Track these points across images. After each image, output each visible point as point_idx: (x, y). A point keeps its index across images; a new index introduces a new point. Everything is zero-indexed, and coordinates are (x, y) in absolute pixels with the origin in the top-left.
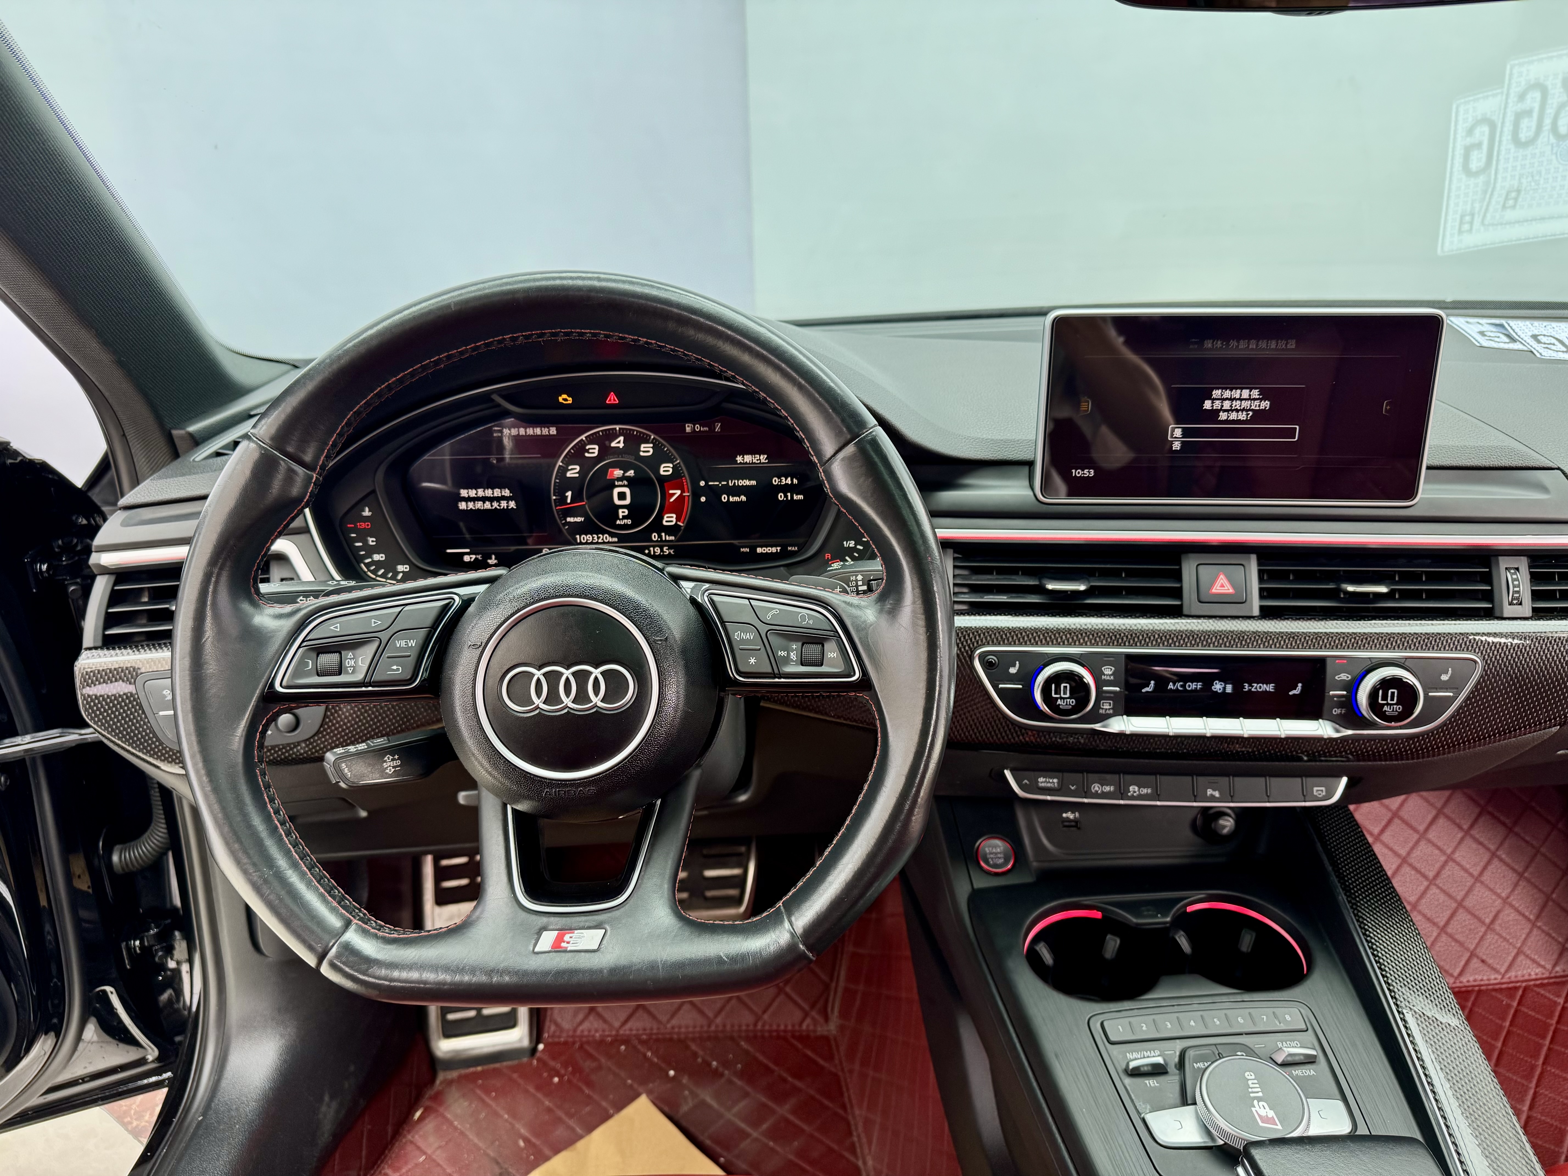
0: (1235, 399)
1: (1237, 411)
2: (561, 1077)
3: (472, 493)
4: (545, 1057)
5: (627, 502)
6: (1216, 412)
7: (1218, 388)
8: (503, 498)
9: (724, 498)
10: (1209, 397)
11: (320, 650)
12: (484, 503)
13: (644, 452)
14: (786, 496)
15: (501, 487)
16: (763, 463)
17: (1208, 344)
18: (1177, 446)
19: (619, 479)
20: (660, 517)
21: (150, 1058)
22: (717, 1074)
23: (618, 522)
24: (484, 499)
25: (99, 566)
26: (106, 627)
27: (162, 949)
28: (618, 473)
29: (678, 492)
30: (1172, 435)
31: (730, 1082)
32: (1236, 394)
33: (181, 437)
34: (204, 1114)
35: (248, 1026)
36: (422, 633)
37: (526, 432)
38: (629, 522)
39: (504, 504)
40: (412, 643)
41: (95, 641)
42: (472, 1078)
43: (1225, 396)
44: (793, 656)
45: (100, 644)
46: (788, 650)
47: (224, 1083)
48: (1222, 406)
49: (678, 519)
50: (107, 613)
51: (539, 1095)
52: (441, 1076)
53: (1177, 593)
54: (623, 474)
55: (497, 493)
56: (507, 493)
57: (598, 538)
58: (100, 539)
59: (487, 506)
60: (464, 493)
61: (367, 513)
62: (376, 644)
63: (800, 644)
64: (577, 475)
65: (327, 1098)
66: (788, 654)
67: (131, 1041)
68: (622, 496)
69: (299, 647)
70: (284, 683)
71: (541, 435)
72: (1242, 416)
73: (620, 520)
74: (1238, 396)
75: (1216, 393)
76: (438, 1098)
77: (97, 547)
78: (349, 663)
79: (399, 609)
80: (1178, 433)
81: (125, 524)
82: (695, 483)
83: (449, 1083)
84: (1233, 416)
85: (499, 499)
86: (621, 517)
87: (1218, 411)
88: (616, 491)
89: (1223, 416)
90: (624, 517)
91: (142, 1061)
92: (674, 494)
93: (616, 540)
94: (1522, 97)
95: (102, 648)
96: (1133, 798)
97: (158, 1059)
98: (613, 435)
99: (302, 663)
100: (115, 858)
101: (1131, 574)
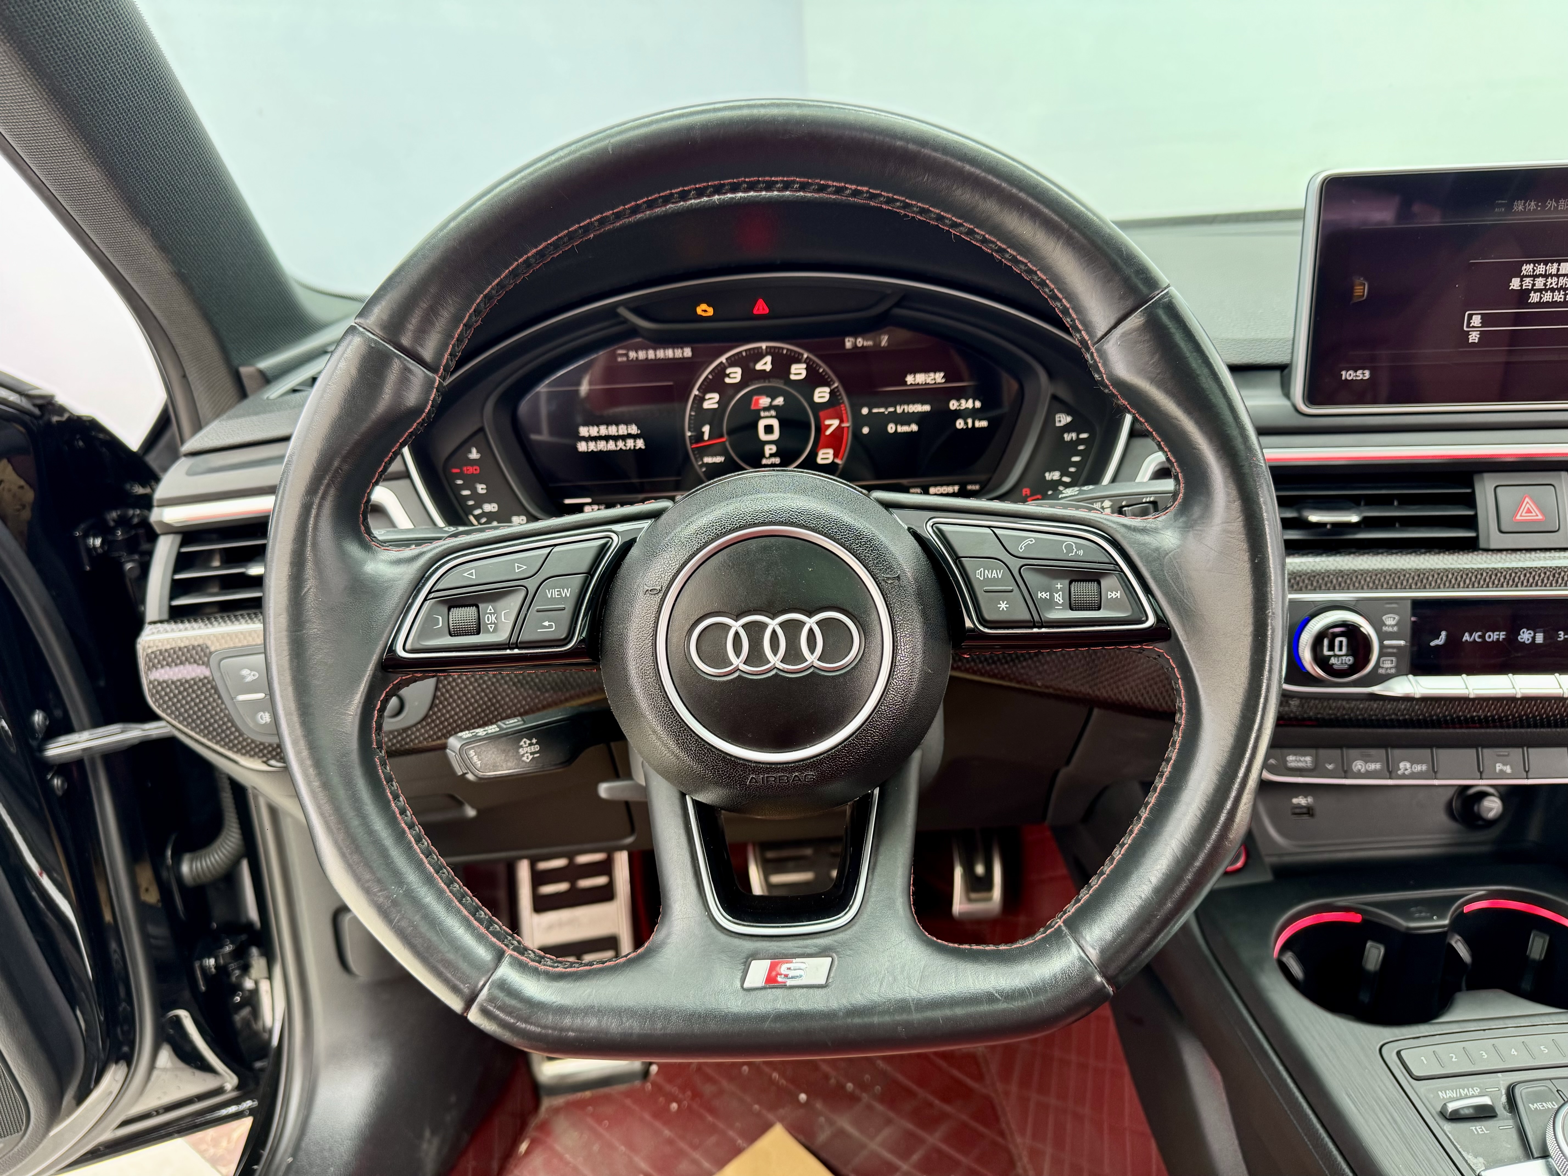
0: (1551, 275)
1: (1553, 290)
2: (679, 1103)
3: (594, 431)
4: (660, 1080)
5: (775, 436)
6: (1524, 294)
7: (1529, 262)
8: (630, 436)
9: (891, 428)
10: (1518, 273)
11: (453, 603)
12: (607, 442)
13: (795, 374)
14: (966, 423)
15: (627, 423)
16: (939, 383)
17: (1519, 206)
18: (1474, 337)
19: (766, 409)
20: (813, 454)
21: (229, 1086)
22: (853, 1099)
23: (764, 462)
24: (607, 438)
25: (162, 523)
26: (173, 596)
27: (239, 968)
28: (765, 401)
29: (836, 423)
30: (1469, 323)
31: (869, 1107)
32: (1553, 268)
33: (251, 376)
34: (294, 1155)
35: (337, 1054)
36: (578, 580)
37: (656, 355)
38: (777, 460)
39: (630, 443)
40: (566, 593)
41: (159, 613)
42: (580, 1105)
43: (1537, 272)
44: (1059, 598)
45: (165, 616)
46: (1051, 590)
47: (314, 1120)
48: (1534, 285)
49: (836, 455)
50: (173, 580)
51: (658, 1124)
52: (547, 1103)
53: (1471, 523)
54: (771, 403)
55: (623, 430)
56: (634, 429)
58: (161, 492)
59: (611, 446)
60: (584, 431)
61: (474, 455)
62: (522, 594)
63: (1067, 582)
64: (716, 406)
65: (427, 1134)
66: (1052, 596)
67: (207, 1068)
68: (769, 429)
69: (425, 600)
70: (408, 646)
71: (674, 359)
72: (1558, 297)
73: (767, 458)
74: (1554, 272)
75: (1527, 269)
76: (544, 1127)
77: (159, 500)
78: (489, 619)
79: (548, 550)
80: (1476, 320)
81: (191, 473)
82: (856, 413)
83: (556, 1111)
84: (1547, 297)
85: (624, 438)
86: (767, 455)
87: (1528, 291)
88: (762, 424)
89: (1534, 298)
90: (772, 455)
91: (219, 1091)
92: (829, 426)
95: (168, 621)
96: (1404, 777)
97: (238, 1088)
98: (758, 355)
99: (430, 620)
100: (185, 868)
101: (1406, 501)
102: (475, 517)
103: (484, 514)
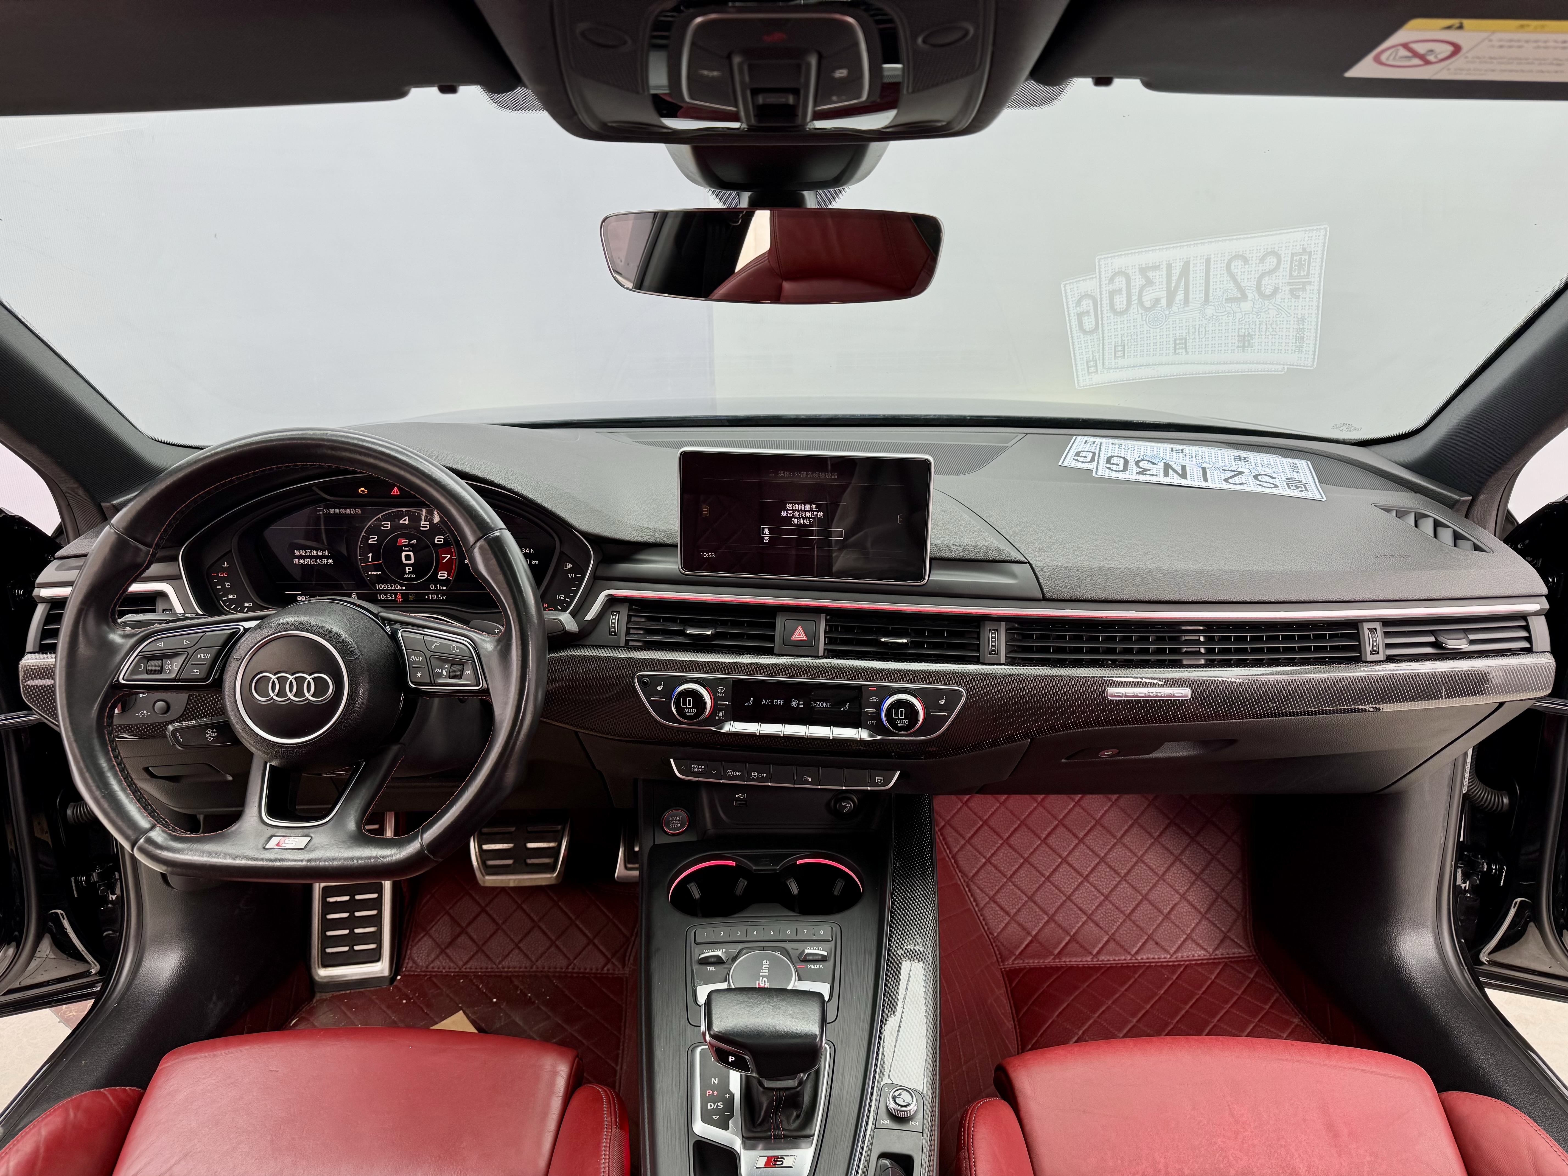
0: (802, 511)
1: (803, 518)
2: (408, 999)
3: (303, 553)
4: (401, 985)
5: (412, 562)
6: (789, 519)
7: (790, 503)
8: (324, 557)
10: (785, 509)
11: (150, 658)
12: (311, 560)
13: (423, 527)
15: (323, 549)
17: (781, 474)
18: (766, 540)
19: (405, 546)
20: (435, 573)
21: (93, 971)
22: (530, 1002)
23: (405, 576)
24: (311, 557)
25: (39, 597)
26: (42, 638)
27: (104, 885)
28: (404, 541)
29: (449, 556)
30: (763, 532)
31: (539, 1008)
32: (802, 507)
33: (108, 508)
35: (161, 941)
36: (215, 650)
37: (334, 512)
38: (413, 576)
39: (325, 561)
40: (208, 656)
41: (34, 647)
42: (340, 998)
43: (794, 508)
44: (445, 672)
45: (37, 649)
46: (442, 668)
48: (793, 515)
49: (448, 575)
50: (43, 629)
51: (389, 1012)
52: (318, 996)
53: (772, 639)
54: (409, 542)
55: (320, 553)
56: (326, 553)
57: (392, 587)
58: (41, 579)
59: (313, 562)
60: (297, 553)
61: (225, 566)
62: (185, 656)
63: (450, 665)
64: (376, 543)
65: (214, 998)
66: (442, 671)
67: (81, 958)
68: (408, 558)
69: (137, 656)
70: (125, 678)
71: (350, 514)
72: (807, 522)
73: (408, 574)
74: (803, 509)
75: (789, 506)
76: (311, 1012)
77: (38, 584)
78: (167, 667)
79: (203, 634)
80: (766, 531)
81: (58, 569)
82: (460, 551)
83: (322, 1001)
84: (801, 521)
85: (321, 558)
86: (408, 572)
87: (791, 518)
88: (404, 554)
89: (794, 521)
90: (410, 572)
91: (86, 974)
92: (445, 557)
93: (404, 588)
94: (1111, 280)
95: (38, 653)
96: (754, 780)
97: (99, 973)
98: (401, 516)
99: (137, 666)
100: (69, 812)
101: (751, 625)
102: (223, 601)
103: (228, 600)
